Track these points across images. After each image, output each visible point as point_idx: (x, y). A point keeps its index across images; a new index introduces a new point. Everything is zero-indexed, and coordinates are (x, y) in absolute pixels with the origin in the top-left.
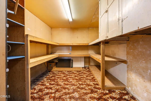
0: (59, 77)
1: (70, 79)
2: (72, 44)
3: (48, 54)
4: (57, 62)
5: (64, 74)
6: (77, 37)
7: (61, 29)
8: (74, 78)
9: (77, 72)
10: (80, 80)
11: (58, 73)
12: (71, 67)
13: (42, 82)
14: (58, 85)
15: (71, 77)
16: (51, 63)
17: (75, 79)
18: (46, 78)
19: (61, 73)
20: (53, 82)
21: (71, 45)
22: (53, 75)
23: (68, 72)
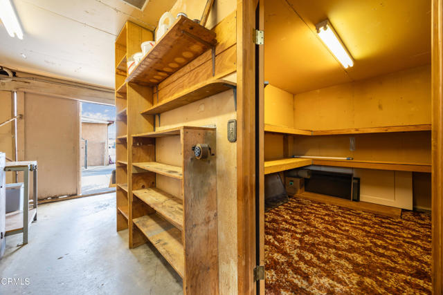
0: (313, 211)
1: (342, 223)
2: (357, 130)
3: (286, 156)
4: (309, 177)
5: (326, 208)
6: (380, 107)
7: (318, 91)
8: (360, 227)
9: (375, 217)
10: (380, 235)
11: (312, 205)
12: (354, 200)
13: (277, 211)
14: (309, 224)
15: (348, 221)
16: (293, 179)
17: (363, 230)
18: (282, 205)
19: (319, 206)
20: (297, 217)
21: (353, 132)
22: (298, 205)
23: (340, 208)
